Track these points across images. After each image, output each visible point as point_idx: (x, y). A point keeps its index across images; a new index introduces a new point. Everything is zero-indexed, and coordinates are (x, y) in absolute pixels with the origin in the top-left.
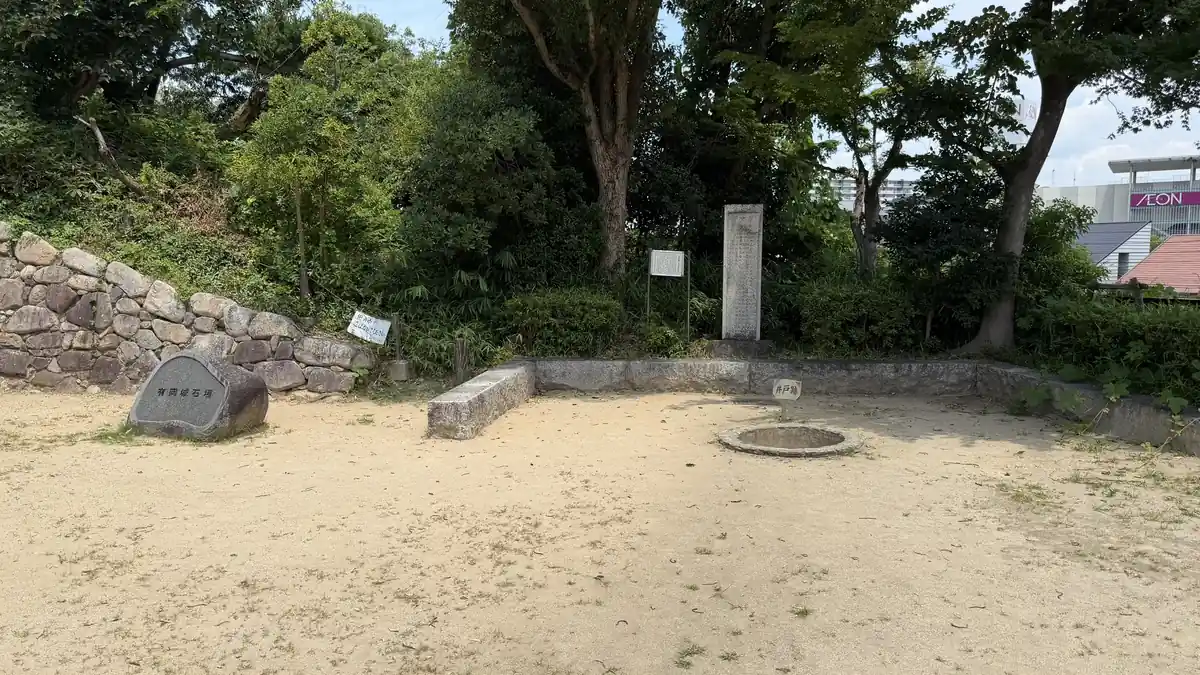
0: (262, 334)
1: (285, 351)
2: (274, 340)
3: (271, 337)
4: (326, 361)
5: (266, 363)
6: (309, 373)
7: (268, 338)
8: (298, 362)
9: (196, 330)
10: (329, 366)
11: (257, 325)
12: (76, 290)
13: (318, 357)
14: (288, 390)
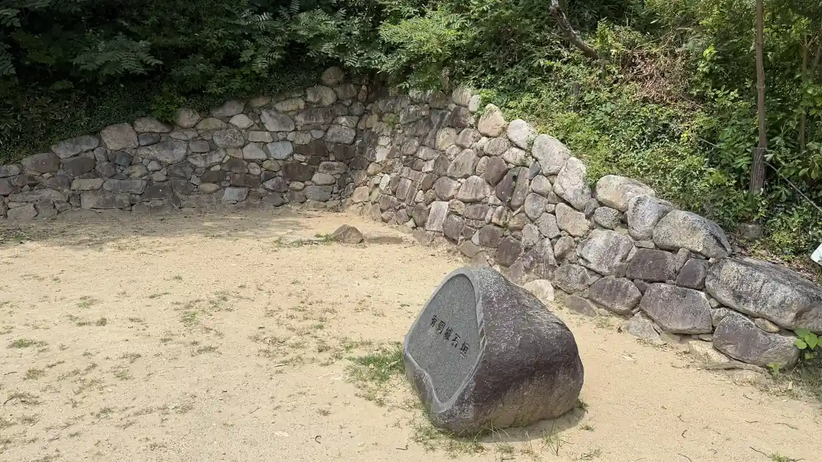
0: (668, 242)
1: (692, 274)
2: (682, 254)
3: (678, 248)
4: (751, 308)
5: (663, 285)
6: (719, 318)
7: (674, 250)
8: (710, 296)
9: (596, 222)
10: (753, 317)
11: (665, 228)
12: (507, 163)
13: (738, 297)
14: (684, 336)
